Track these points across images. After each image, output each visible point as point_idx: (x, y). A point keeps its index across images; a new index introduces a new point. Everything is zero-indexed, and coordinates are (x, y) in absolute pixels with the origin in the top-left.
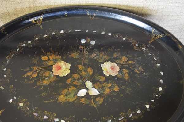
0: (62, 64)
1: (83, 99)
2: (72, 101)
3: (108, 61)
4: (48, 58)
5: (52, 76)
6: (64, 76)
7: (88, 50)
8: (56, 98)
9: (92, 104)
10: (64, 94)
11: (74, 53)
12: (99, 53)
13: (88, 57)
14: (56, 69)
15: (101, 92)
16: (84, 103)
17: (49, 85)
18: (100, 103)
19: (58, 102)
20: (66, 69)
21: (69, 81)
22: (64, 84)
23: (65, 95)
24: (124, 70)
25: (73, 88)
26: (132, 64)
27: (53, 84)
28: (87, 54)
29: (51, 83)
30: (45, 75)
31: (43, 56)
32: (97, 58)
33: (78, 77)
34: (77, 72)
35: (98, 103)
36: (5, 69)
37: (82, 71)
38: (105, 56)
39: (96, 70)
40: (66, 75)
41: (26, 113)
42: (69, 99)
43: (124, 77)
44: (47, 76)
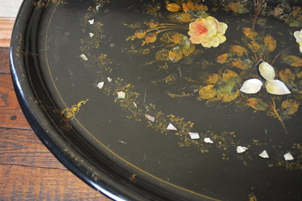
0: (210, 22)
1: (253, 100)
2: (230, 100)
4: (179, 7)
5: (188, 44)
6: (212, 48)
8: (195, 91)
9: (273, 112)
10: (213, 84)
11: (236, 2)
12: (290, 9)
13: (266, 14)
14: (196, 32)
15: (294, 90)
16: (255, 108)
17: (180, 61)
18: (292, 112)
19: (199, 99)
20: (218, 33)
21: (223, 59)
22: (211, 63)
23: (214, 87)
25: (232, 74)
27: (190, 62)
28: (263, 8)
29: (184, 59)
30: (172, 41)
31: (170, 3)
32: (285, 18)
33: (244, 53)
34: (241, 42)
35: (285, 112)
36: (91, 22)
37: (252, 40)
39: (284, 43)
40: (216, 45)
41: (130, 114)
42: (222, 95)
44: (177, 42)
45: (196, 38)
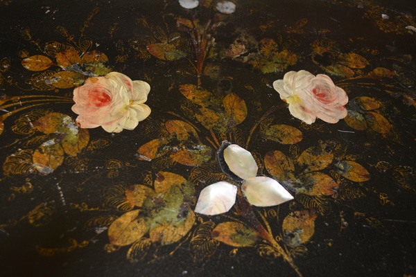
0: (114, 82)
1: (225, 228)
2: (177, 239)
3: (296, 68)
4: (50, 61)
5: (74, 130)
6: (125, 131)
7: (212, 33)
8: (99, 231)
9: (270, 244)
10: (136, 208)
11: (160, 42)
12: (257, 44)
13: (218, 57)
14: (89, 104)
16: (234, 245)
17: (58, 170)
18: (305, 238)
19: (110, 249)
20: (132, 101)
22: (128, 164)
23: (140, 214)
24: (364, 98)
25: (172, 179)
26: (387, 80)
27: (81, 168)
28: (211, 46)
29: (68, 163)
30: (39, 129)
31: (30, 56)
32: (251, 59)
33: (191, 133)
35: (294, 240)
37: (201, 107)
38: (280, 50)
39: (259, 104)
40: (133, 125)
42: (159, 230)
43: (375, 127)
44: (48, 131)
45: (88, 115)
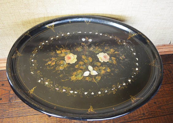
0: (71, 55)
1: (87, 78)
2: (80, 79)
3: (101, 52)
4: (61, 52)
5: (65, 63)
7: (87, 46)
8: (70, 78)
9: (94, 80)
10: (75, 75)
11: (79, 48)
12: (95, 47)
13: (88, 50)
14: (67, 59)
15: (99, 73)
16: (88, 80)
17: (63, 69)
18: (99, 80)
19: (71, 80)
20: (74, 58)
21: (77, 67)
22: (73, 68)
24: (112, 58)
25: (80, 71)
26: (117, 54)
27: (67, 69)
28: (87, 48)
29: (65, 68)
30: (60, 63)
31: (57, 51)
32: (94, 51)
33: (83, 64)
34: (81, 60)
35: (97, 80)
36: (33, 60)
37: (85, 59)
38: (99, 49)
39: (94, 59)
40: (74, 63)
41: (51, 89)
42: (78, 78)
43: (113, 63)
44: (62, 63)
45: (67, 61)
